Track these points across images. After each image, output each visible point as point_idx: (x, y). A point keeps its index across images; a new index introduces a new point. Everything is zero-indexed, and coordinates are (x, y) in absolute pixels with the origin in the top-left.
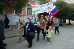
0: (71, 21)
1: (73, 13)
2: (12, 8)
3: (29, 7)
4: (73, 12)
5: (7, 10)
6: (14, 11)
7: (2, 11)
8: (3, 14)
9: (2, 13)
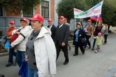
0: (111, 27)
1: (114, 15)
2: (18, 7)
3: (45, 5)
4: (114, 12)
5: (9, 10)
6: (22, 12)
7: (2, 12)
8: (4, 16)
9: (2, 15)
